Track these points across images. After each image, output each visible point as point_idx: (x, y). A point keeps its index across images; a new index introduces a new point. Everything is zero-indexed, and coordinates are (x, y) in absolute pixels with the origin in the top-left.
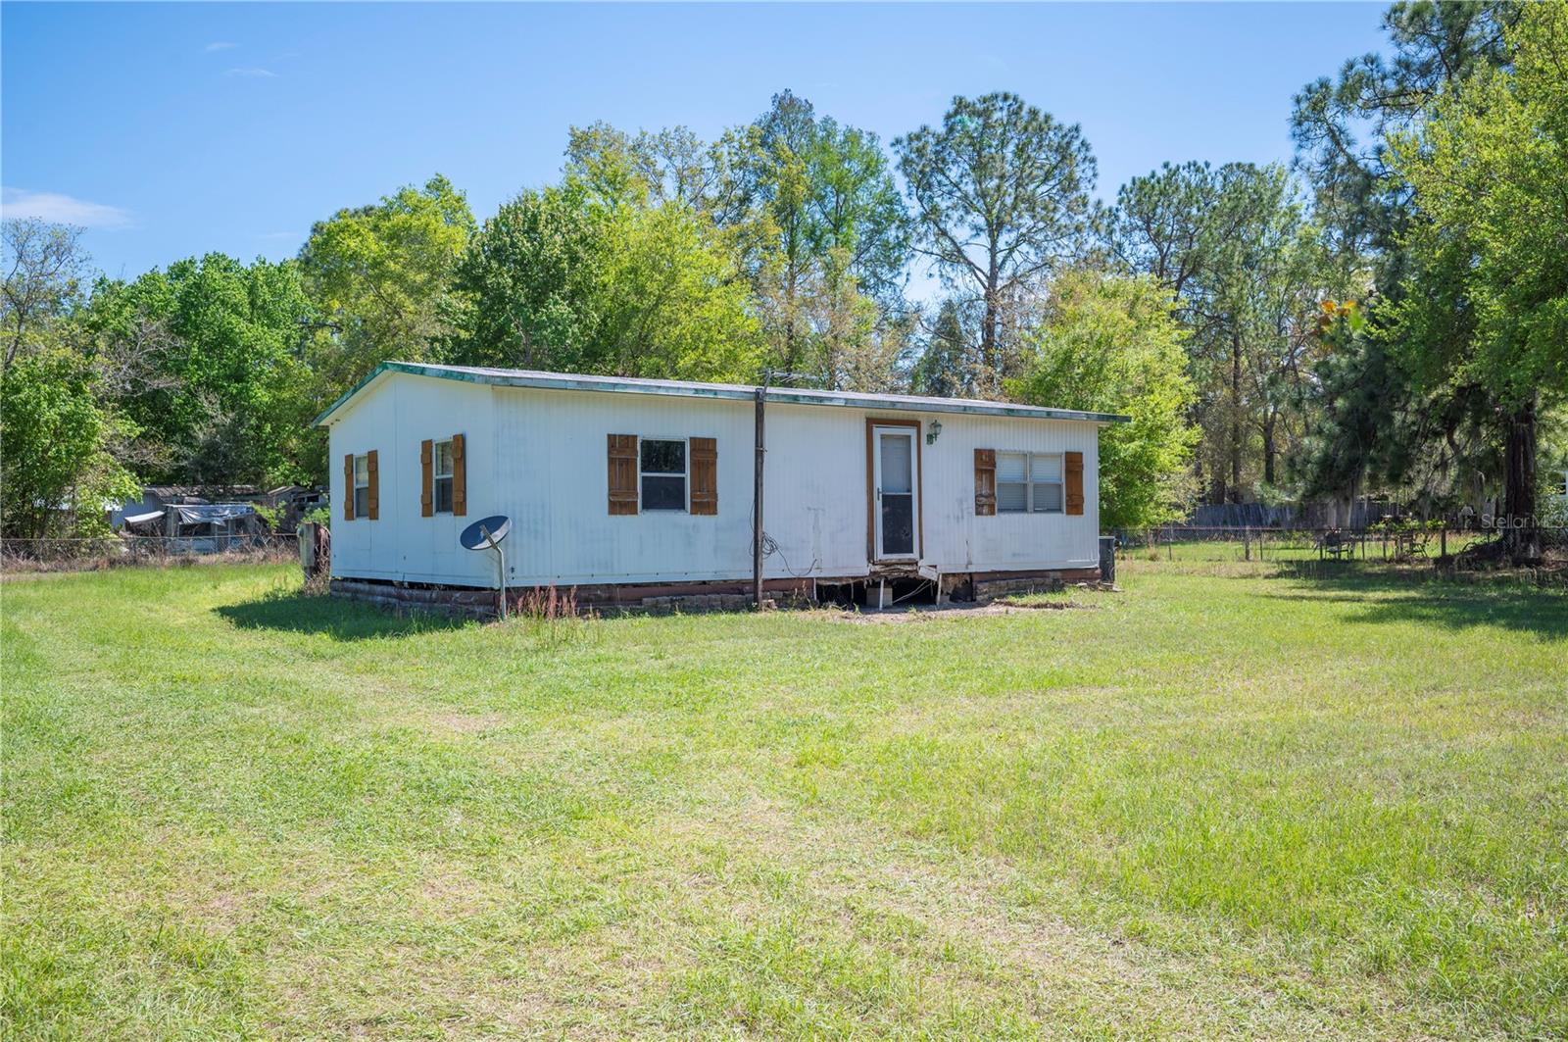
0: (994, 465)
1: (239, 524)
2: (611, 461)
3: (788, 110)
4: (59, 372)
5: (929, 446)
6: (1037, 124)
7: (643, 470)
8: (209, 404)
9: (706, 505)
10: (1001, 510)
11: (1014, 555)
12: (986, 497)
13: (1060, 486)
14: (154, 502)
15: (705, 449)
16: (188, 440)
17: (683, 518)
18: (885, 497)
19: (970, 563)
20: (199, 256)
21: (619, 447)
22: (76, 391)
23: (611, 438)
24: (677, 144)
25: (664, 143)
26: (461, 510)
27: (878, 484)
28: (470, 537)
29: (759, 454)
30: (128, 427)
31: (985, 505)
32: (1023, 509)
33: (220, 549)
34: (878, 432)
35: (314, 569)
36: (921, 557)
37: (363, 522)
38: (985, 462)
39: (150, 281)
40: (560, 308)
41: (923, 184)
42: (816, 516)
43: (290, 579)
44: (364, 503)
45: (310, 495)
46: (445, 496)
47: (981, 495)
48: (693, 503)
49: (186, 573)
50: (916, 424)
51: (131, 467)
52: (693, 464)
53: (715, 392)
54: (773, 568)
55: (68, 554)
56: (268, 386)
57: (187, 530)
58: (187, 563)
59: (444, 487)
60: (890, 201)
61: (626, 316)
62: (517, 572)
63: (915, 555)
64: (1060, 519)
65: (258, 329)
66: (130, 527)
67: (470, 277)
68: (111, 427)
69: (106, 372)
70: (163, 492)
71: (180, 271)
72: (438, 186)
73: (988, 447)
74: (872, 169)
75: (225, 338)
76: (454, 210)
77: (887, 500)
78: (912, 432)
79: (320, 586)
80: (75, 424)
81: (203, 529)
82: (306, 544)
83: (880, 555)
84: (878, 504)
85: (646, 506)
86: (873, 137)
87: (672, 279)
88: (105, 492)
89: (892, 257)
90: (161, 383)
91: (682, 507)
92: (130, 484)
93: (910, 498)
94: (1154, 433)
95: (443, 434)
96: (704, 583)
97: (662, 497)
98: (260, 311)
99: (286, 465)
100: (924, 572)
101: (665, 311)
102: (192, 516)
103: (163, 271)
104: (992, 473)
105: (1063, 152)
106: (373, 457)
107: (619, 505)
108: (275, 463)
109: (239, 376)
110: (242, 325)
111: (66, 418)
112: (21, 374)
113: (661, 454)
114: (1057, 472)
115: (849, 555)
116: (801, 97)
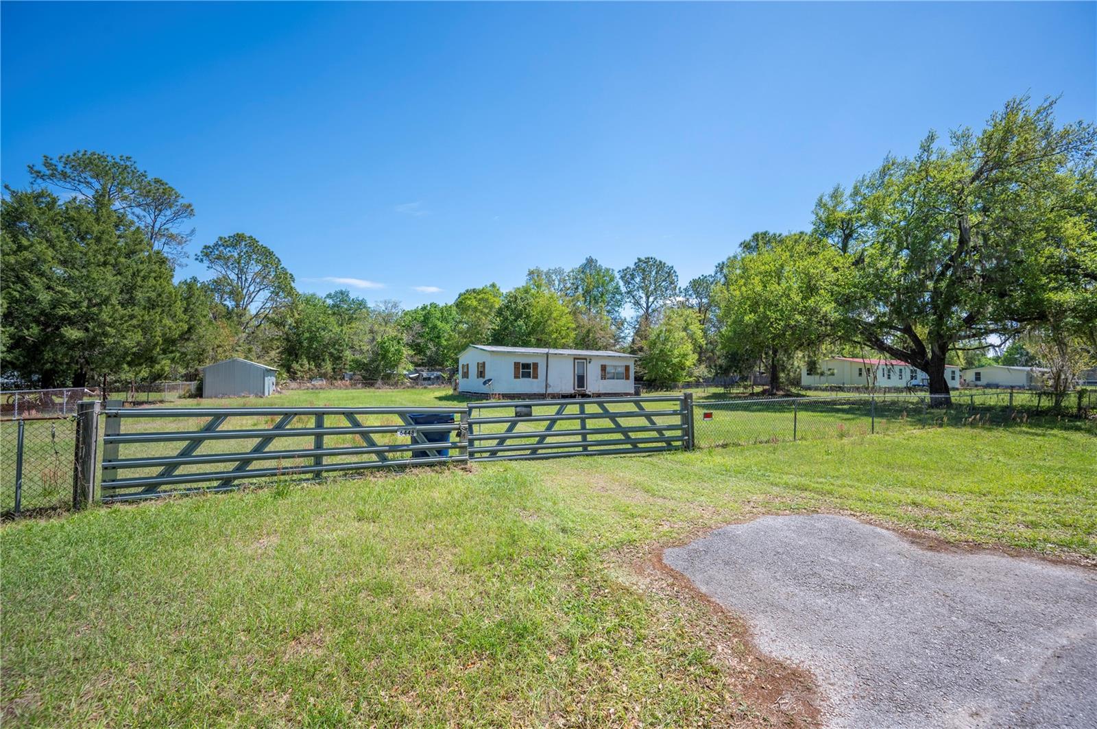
0: (606, 368)
1: (438, 378)
2: (515, 367)
3: (590, 262)
4: (394, 338)
5: (589, 364)
6: (661, 265)
7: (522, 369)
8: (431, 345)
9: (536, 377)
10: (608, 379)
13: (623, 373)
14: (416, 371)
15: (536, 365)
16: (425, 355)
17: (531, 380)
18: (577, 375)
19: (599, 389)
20: (429, 304)
21: (516, 365)
22: (399, 343)
23: (515, 363)
24: (559, 272)
25: (556, 272)
26: (484, 377)
27: (576, 372)
28: (485, 383)
29: (547, 366)
30: (411, 352)
31: (604, 377)
32: (614, 379)
33: (433, 384)
34: (576, 361)
35: (455, 389)
36: (587, 388)
37: (465, 379)
38: (604, 368)
39: (416, 311)
40: (520, 322)
41: (627, 283)
42: (561, 379)
43: (451, 392)
44: (466, 375)
45: (455, 371)
46: (481, 374)
47: (603, 375)
48: (532, 376)
49: (425, 391)
50: (586, 359)
51: (411, 362)
52: (533, 368)
54: (550, 391)
55: (396, 385)
56: (446, 340)
57: (425, 379)
58: (425, 388)
59: (481, 372)
60: (618, 288)
61: (539, 324)
62: (493, 391)
63: (585, 388)
64: (623, 381)
65: (444, 324)
66: (410, 378)
67: (500, 312)
68: (407, 352)
69: (406, 338)
70: (418, 368)
71: (424, 308)
72: (493, 286)
73: (605, 364)
74: (612, 280)
75: (435, 327)
76: (497, 294)
78: (585, 361)
79: (456, 393)
80: (399, 351)
81: (429, 379)
82: (453, 384)
83: (576, 388)
84: (576, 377)
85: (522, 377)
86: (613, 270)
87: (551, 314)
88: (405, 369)
89: (619, 304)
90: (419, 341)
91: (530, 377)
92: (411, 367)
93: (584, 376)
94: (685, 356)
95: (481, 362)
96: (535, 393)
97: (526, 375)
98: (444, 319)
99: (450, 361)
100: (587, 393)
101: (549, 322)
102: (425, 374)
103: (420, 308)
104: (605, 370)
105: (669, 274)
106: (468, 365)
107: (516, 377)
108: (447, 361)
109: (439, 337)
110: (439, 323)
111: (396, 350)
112: (386, 339)
113: (526, 366)
114: (622, 370)
115: (569, 388)
116: (594, 258)
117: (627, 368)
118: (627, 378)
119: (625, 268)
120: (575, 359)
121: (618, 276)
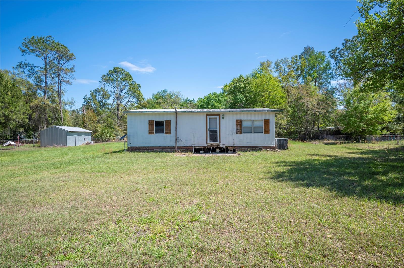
0: (241, 123)
2: (149, 125)
5: (223, 120)
7: (156, 126)
9: (169, 132)
10: (243, 133)
11: (248, 143)
12: (239, 130)
13: (262, 127)
15: (169, 122)
17: (164, 135)
18: (210, 130)
19: (234, 144)
21: (151, 122)
23: (149, 121)
27: (208, 128)
29: (176, 123)
31: (239, 131)
32: (251, 133)
34: (208, 117)
36: (220, 143)
38: (239, 123)
42: (194, 134)
47: (238, 130)
48: (166, 132)
50: (219, 115)
52: (166, 125)
53: (167, 111)
54: (180, 144)
62: (131, 144)
63: (218, 142)
64: (262, 135)
73: (240, 119)
77: (211, 131)
78: (218, 117)
83: (209, 142)
84: (208, 132)
85: (156, 133)
91: (163, 133)
93: (217, 131)
96: (168, 147)
97: (159, 131)
100: (221, 146)
104: (241, 125)
107: (151, 132)
113: (159, 124)
114: (262, 124)
115: (202, 142)
116: (311, 47)
117: (267, 122)
118: (267, 131)
119: (334, 48)
120: (207, 115)
121: (327, 55)
